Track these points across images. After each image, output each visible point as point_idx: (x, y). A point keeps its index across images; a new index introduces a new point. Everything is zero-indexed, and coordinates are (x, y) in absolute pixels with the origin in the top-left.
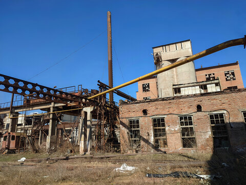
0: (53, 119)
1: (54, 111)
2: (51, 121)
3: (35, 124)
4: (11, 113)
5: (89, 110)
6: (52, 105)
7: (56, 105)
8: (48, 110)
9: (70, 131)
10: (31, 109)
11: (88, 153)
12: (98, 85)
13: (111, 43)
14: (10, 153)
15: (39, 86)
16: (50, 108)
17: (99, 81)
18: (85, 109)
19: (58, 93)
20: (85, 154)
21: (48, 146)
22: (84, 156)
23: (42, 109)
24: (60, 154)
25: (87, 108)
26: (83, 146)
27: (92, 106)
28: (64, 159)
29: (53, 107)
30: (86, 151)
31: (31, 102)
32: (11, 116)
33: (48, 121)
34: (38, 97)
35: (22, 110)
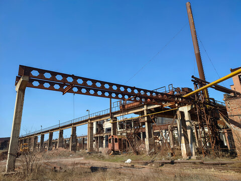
0: (148, 121)
1: (147, 114)
2: (146, 123)
3: (128, 128)
4: (111, 118)
5: (186, 109)
6: (145, 108)
7: (149, 108)
8: (142, 113)
9: (158, 134)
10: (126, 113)
11: (194, 157)
12: (192, 80)
13: (196, 34)
14: (116, 154)
15: (137, 89)
16: (143, 111)
17: (193, 77)
18: (181, 109)
19: (154, 94)
20: (190, 158)
21: (147, 148)
22: (190, 161)
23: (135, 113)
24: (162, 157)
25: (183, 107)
26: (185, 150)
27: (189, 104)
28: (169, 163)
29: (147, 110)
30: (189, 154)
31: (126, 107)
32: (112, 121)
33: (143, 124)
34: (135, 101)
35: (119, 115)
